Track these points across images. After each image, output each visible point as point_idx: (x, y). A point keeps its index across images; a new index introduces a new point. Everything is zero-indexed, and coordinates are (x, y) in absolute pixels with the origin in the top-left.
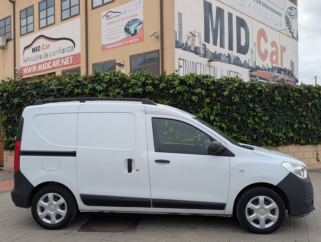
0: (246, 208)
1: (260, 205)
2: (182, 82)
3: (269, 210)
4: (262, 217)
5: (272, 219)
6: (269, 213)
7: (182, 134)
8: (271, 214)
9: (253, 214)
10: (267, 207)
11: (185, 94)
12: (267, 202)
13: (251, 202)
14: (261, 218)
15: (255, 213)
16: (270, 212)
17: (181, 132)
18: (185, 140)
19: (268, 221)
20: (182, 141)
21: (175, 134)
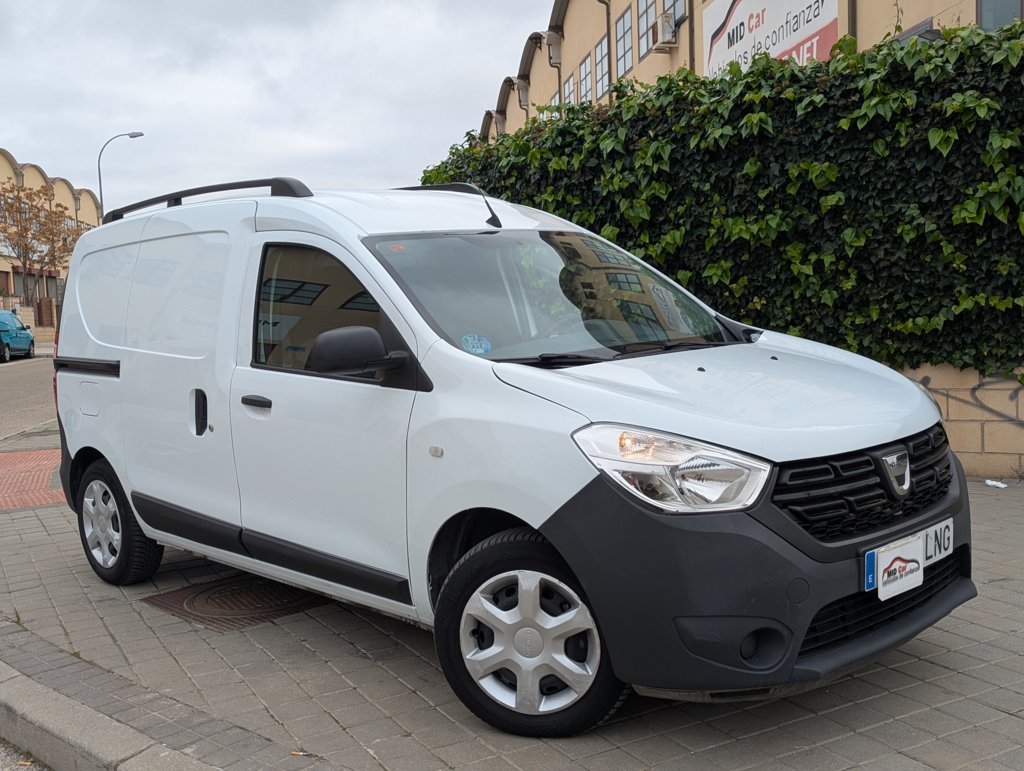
0: (464, 614)
1: (521, 611)
2: (898, 75)
3: (558, 638)
4: (527, 665)
5: (567, 679)
6: (558, 652)
7: (896, 297)
8: (567, 654)
9: (490, 644)
10: (551, 622)
11: (901, 127)
12: (552, 602)
13: (481, 592)
14: (523, 668)
15: (501, 645)
16: (562, 645)
17: (896, 291)
18: (910, 323)
19: (552, 685)
20: (899, 327)
21: (871, 299)
